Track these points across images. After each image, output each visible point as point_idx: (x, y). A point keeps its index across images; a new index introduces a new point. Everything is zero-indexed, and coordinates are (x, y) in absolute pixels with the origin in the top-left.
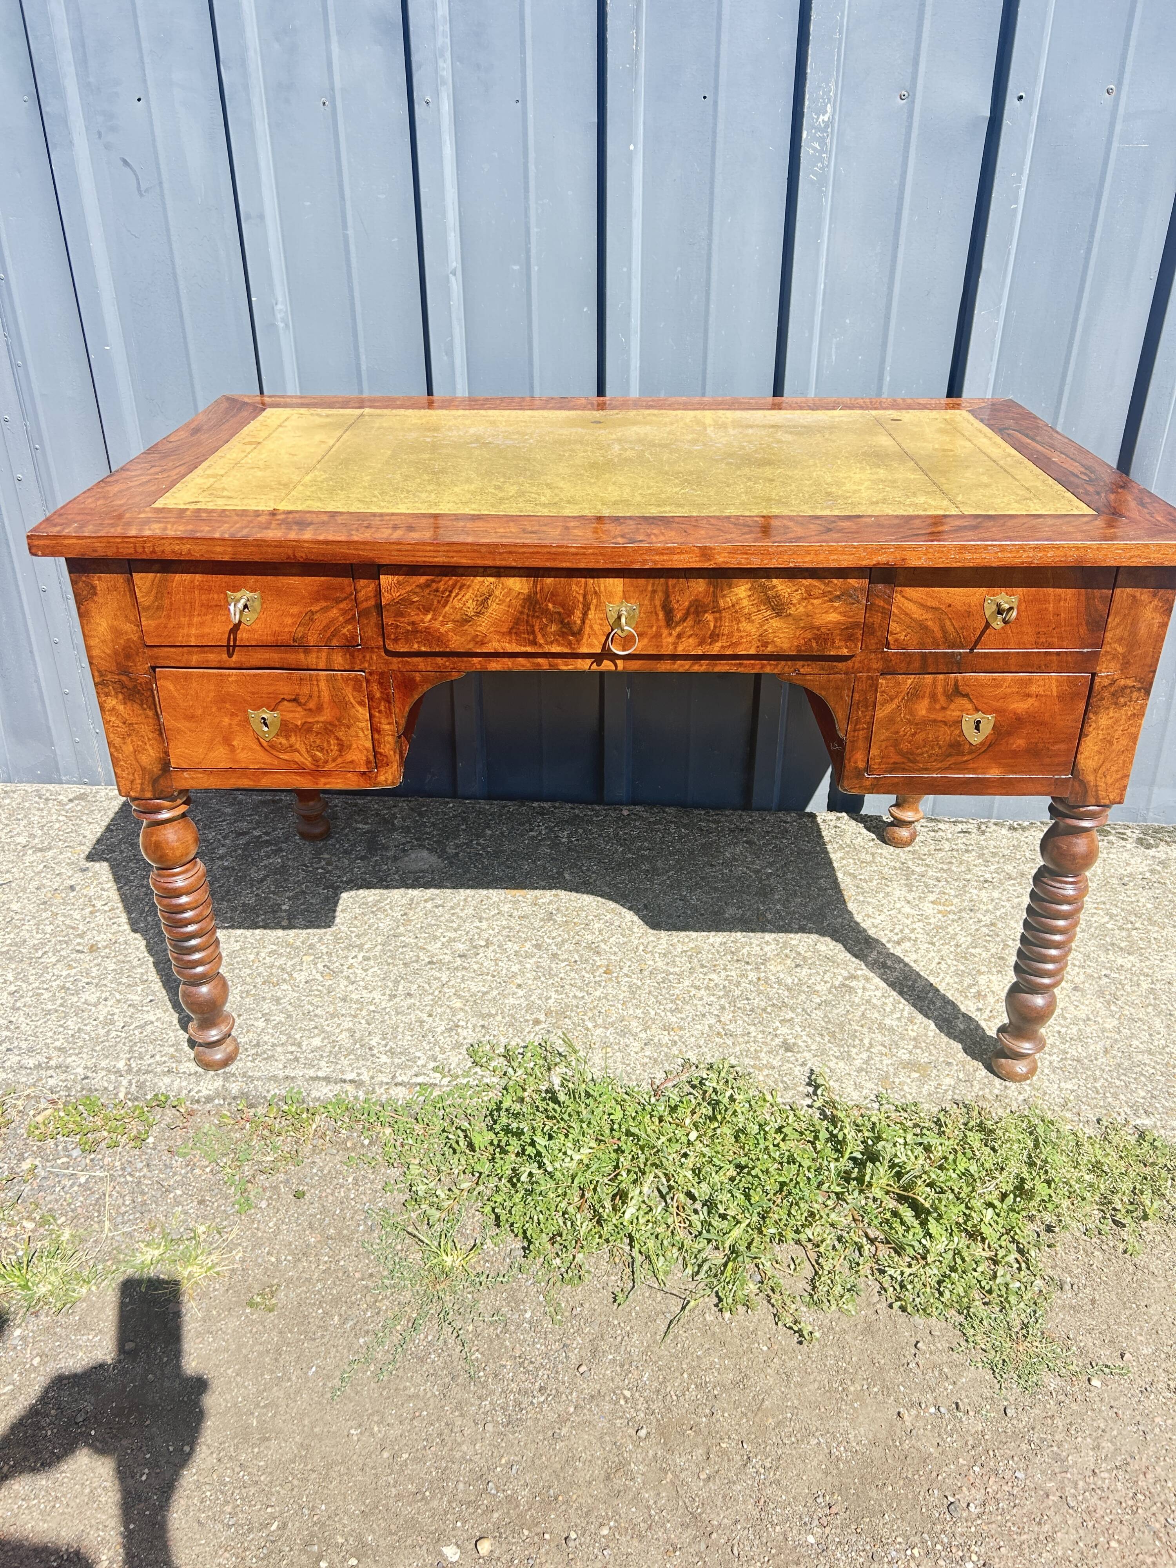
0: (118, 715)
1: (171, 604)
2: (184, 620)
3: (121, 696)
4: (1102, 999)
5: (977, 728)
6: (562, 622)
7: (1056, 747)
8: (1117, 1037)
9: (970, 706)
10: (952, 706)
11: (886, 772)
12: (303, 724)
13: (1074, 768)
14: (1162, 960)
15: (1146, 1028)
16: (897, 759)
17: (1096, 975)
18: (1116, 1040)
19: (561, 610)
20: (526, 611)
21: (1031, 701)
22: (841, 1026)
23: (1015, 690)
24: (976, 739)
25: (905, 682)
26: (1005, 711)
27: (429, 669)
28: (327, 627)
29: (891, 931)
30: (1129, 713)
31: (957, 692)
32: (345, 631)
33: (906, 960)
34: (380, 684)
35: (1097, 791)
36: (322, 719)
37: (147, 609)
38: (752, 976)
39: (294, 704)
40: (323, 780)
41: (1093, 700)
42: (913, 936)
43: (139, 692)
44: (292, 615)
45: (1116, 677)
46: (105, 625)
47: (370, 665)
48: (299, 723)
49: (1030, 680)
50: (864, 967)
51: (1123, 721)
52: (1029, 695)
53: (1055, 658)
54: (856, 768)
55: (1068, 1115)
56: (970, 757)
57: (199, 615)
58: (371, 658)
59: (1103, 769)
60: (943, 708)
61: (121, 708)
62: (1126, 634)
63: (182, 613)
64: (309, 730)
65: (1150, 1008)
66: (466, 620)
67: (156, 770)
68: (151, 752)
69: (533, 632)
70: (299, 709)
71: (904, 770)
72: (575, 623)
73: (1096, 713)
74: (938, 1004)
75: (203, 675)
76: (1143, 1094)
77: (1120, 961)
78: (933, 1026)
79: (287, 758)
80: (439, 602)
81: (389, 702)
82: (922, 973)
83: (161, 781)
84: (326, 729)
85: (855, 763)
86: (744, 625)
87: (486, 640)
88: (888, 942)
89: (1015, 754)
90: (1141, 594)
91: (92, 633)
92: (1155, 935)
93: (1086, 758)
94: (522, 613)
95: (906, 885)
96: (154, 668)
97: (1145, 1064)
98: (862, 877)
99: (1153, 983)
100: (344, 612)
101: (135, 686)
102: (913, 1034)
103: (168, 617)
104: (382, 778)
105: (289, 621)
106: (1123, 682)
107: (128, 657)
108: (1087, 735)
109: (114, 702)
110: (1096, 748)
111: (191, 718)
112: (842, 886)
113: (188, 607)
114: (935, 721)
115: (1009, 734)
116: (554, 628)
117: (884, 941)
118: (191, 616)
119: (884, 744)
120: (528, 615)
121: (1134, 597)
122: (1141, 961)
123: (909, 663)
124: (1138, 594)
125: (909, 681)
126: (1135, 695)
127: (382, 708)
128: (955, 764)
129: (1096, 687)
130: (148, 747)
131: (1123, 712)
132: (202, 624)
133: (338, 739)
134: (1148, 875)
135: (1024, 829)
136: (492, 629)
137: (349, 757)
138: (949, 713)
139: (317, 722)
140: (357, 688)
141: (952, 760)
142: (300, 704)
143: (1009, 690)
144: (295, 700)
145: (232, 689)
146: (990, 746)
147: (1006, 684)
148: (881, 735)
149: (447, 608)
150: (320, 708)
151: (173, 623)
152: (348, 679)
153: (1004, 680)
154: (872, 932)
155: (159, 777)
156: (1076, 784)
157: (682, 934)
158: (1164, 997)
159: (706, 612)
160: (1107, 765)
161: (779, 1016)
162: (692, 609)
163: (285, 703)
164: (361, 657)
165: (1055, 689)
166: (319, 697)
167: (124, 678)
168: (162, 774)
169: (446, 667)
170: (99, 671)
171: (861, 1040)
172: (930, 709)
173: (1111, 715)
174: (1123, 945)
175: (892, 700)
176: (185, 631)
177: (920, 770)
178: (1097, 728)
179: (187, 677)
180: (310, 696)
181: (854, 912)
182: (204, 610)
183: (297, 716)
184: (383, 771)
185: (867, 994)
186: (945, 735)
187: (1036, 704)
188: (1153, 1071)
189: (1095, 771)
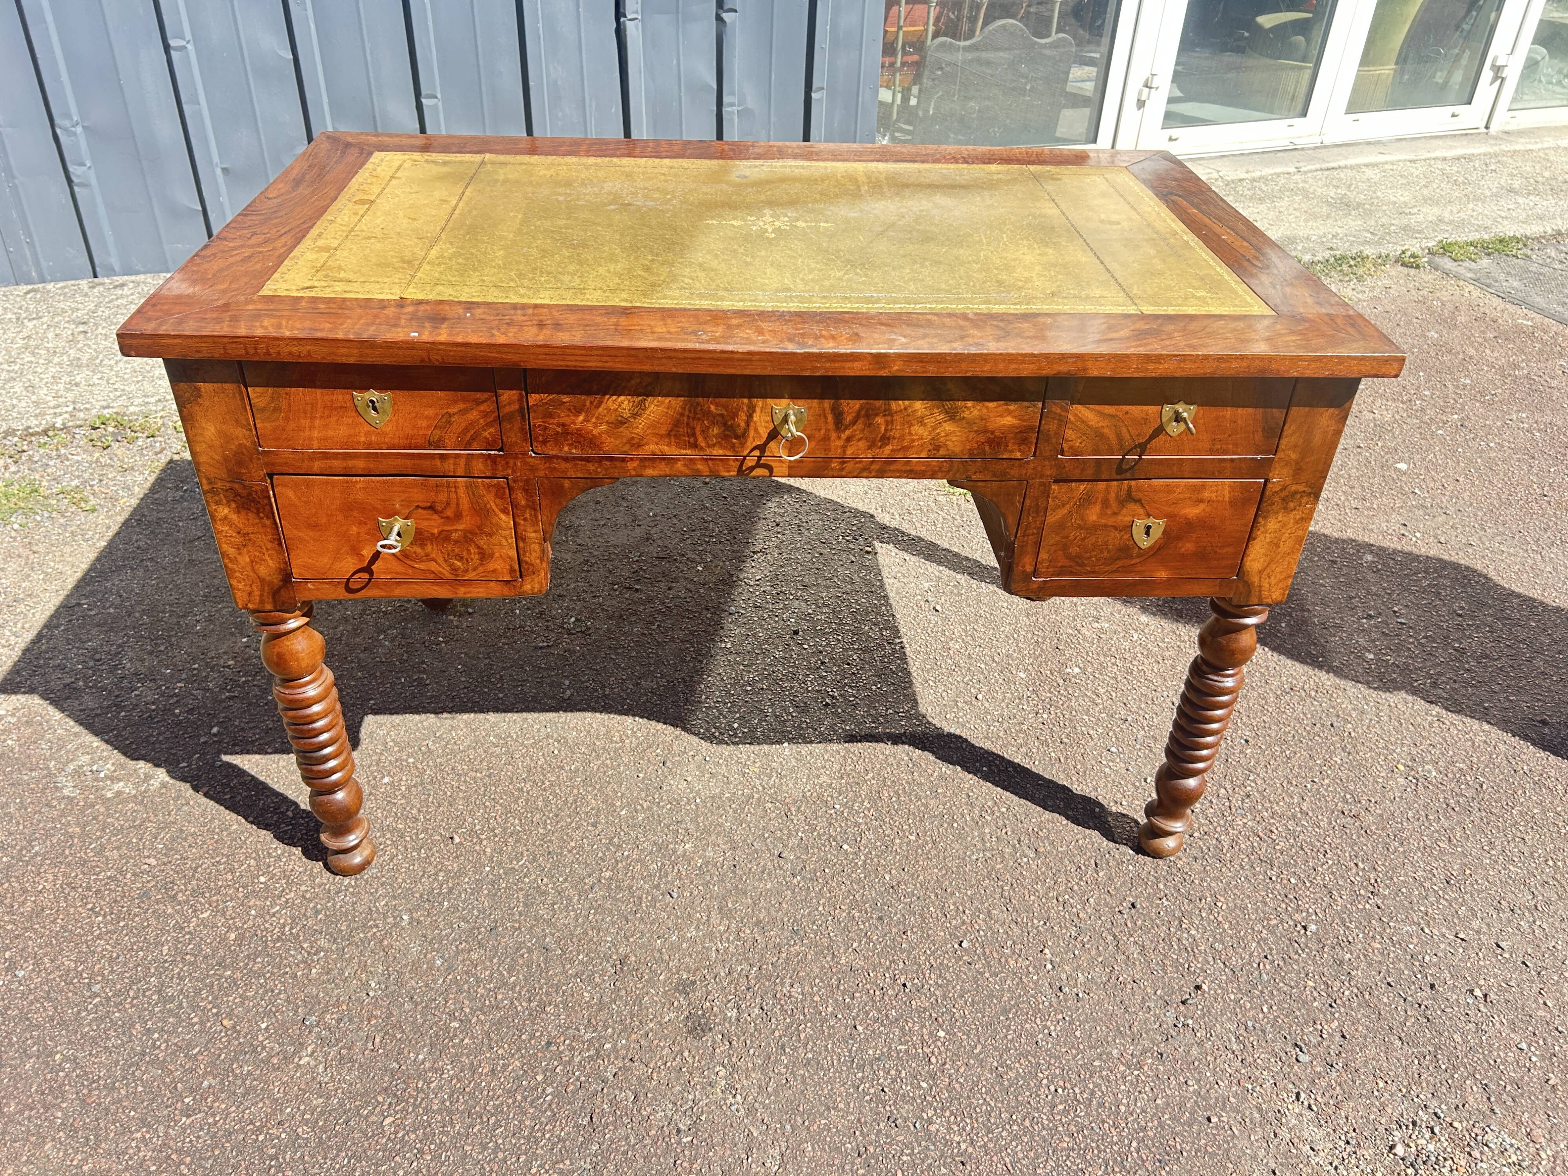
0: (231, 524)
1: (290, 405)
2: (305, 423)
3: (233, 505)
5: (1147, 533)
6: (725, 424)
7: (1224, 551)
9: (1142, 511)
10: (1124, 511)
11: (1053, 575)
12: (440, 533)
13: (1240, 571)
16: (1066, 562)
19: (724, 412)
20: (687, 413)
21: (1202, 506)
23: (1187, 495)
24: (1145, 543)
25: (1078, 488)
26: (1175, 516)
27: (579, 475)
28: (466, 430)
30: (1298, 516)
31: (1130, 497)
32: (486, 434)
34: (526, 491)
35: (1260, 591)
36: (461, 527)
37: (263, 410)
39: (430, 512)
40: (463, 590)
41: (1264, 505)
43: (253, 501)
44: (427, 418)
45: (1288, 483)
46: (212, 429)
47: (514, 471)
48: (436, 531)
49: (1203, 486)
51: (1291, 525)
52: (1201, 501)
53: (1228, 465)
54: (1024, 571)
56: (1138, 560)
57: (322, 417)
58: (515, 464)
59: (1268, 570)
60: (1115, 514)
61: (234, 517)
62: (1301, 441)
63: (303, 415)
64: (447, 539)
66: (621, 422)
67: (276, 580)
68: (270, 562)
69: (694, 435)
70: (436, 517)
71: (1072, 574)
72: (739, 425)
73: (1265, 518)
75: (327, 482)
79: (422, 567)
80: (591, 403)
81: (535, 510)
83: (282, 592)
84: (465, 537)
85: (1024, 567)
86: (917, 429)
87: (642, 443)
89: (1183, 557)
91: (198, 438)
93: (1252, 560)
94: (682, 415)
96: (271, 476)
100: (485, 415)
101: (250, 494)
103: (287, 419)
104: (527, 587)
105: (424, 423)
106: (1294, 488)
107: (240, 463)
108: (1255, 539)
109: (226, 511)
110: (1262, 551)
111: (315, 526)
113: (309, 408)
114: (1106, 526)
115: (1179, 538)
116: (716, 431)
118: (313, 418)
119: (1053, 548)
120: (688, 417)
123: (1083, 470)
125: (1082, 487)
126: (1304, 500)
127: (528, 515)
128: (1122, 567)
129: (1268, 493)
130: (267, 557)
131: (1292, 516)
132: (326, 426)
133: (478, 547)
136: (649, 431)
137: (491, 566)
138: (1120, 518)
139: (456, 530)
140: (499, 495)
141: (1120, 563)
142: (436, 512)
143: (1181, 496)
144: (431, 508)
145: (360, 496)
146: (1159, 549)
147: (1179, 490)
148: (1050, 539)
149: (600, 409)
150: (458, 516)
151: (292, 425)
152: (489, 486)
153: (1178, 486)
155: (280, 589)
156: (1240, 585)
159: (877, 415)
160: (1273, 566)
162: (863, 412)
163: (420, 510)
164: (503, 462)
165: (1227, 495)
166: (458, 504)
167: (236, 486)
168: (283, 586)
169: (598, 473)
170: (208, 479)
172: (1102, 515)
173: (1280, 518)
175: (1064, 505)
176: (307, 433)
177: (1087, 573)
178: (1266, 532)
179: (308, 485)
180: (448, 504)
182: (327, 412)
183: (434, 524)
184: (528, 579)
186: (1115, 539)
187: (1208, 509)
189: (1260, 572)
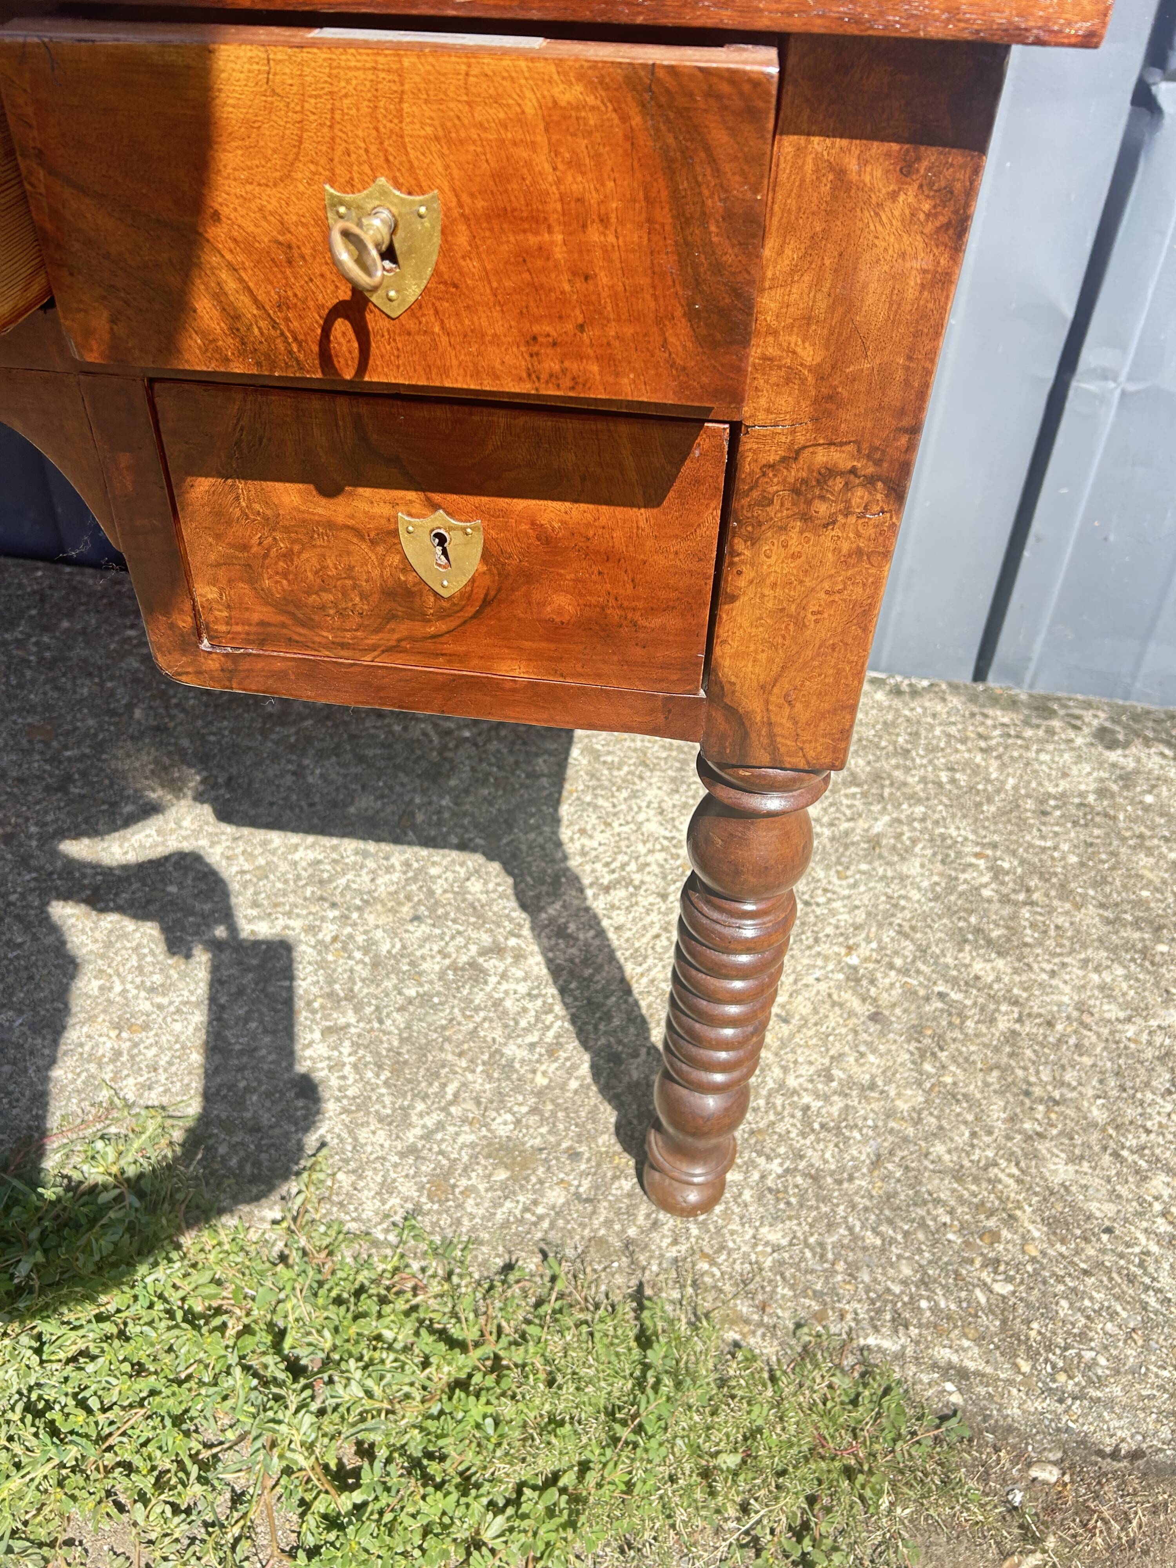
4: (914, 1044)
5: (443, 554)
7: (656, 622)
8: (910, 1131)
9: (414, 493)
10: (364, 489)
11: (249, 644)
13: (709, 677)
14: (1053, 974)
15: (970, 1118)
17: (922, 992)
18: (905, 1140)
22: (423, 1050)
23: (519, 457)
24: (446, 580)
26: (505, 514)
29: (607, 864)
30: (845, 547)
31: (370, 450)
33: (605, 923)
35: (772, 736)
38: (328, 931)
41: (741, 503)
42: (637, 878)
45: (801, 439)
49: (558, 431)
50: (526, 932)
51: (828, 568)
52: (561, 476)
54: (176, 623)
55: (744, 1307)
56: (441, 626)
59: (785, 684)
62: (822, 305)
65: (995, 1073)
71: (292, 643)
73: (753, 540)
74: (616, 1022)
76: (906, 1271)
77: (978, 967)
78: (585, 1068)
82: (618, 954)
88: (591, 885)
89: (555, 629)
90: (863, 162)
92: (1060, 921)
93: (736, 656)
95: (673, 780)
97: (937, 1201)
98: (609, 759)
99: (1019, 1020)
102: (541, 1081)
106: (822, 457)
108: (733, 598)
110: (761, 633)
112: (570, 772)
114: (330, 525)
115: (529, 577)
117: (586, 881)
121: (840, 173)
122: (1016, 971)
124: (853, 165)
125: (233, 409)
126: (859, 496)
129: (748, 466)
131: (826, 541)
134: (1091, 798)
135: (915, 693)
138: (362, 506)
141: (402, 629)
146: (486, 602)
153: (488, 426)
154: (574, 863)
156: (719, 716)
157: (260, 835)
158: (1029, 1053)
160: (795, 675)
161: (326, 1017)
165: (630, 464)
171: (444, 1086)
173: (794, 548)
174: (995, 934)
177: (330, 647)
178: (760, 581)
181: (565, 822)
185: (504, 986)
188: (947, 1219)
189: (764, 689)
